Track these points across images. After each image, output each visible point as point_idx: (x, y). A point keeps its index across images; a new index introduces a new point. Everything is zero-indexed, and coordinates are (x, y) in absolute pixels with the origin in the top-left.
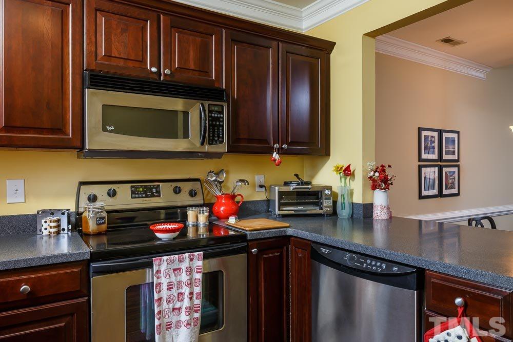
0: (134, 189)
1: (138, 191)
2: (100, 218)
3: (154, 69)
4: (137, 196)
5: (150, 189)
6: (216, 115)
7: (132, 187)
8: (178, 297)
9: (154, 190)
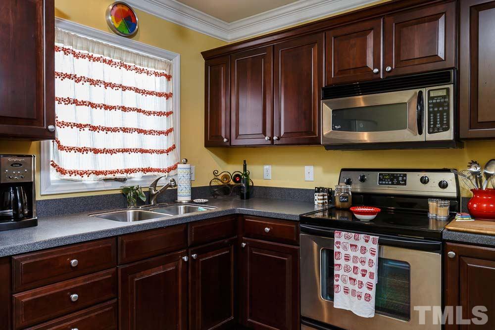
0: (381, 177)
1: (386, 179)
2: (343, 197)
3: (376, 70)
4: (384, 182)
5: (397, 178)
6: (438, 101)
7: (380, 174)
8: (354, 270)
9: (400, 178)
